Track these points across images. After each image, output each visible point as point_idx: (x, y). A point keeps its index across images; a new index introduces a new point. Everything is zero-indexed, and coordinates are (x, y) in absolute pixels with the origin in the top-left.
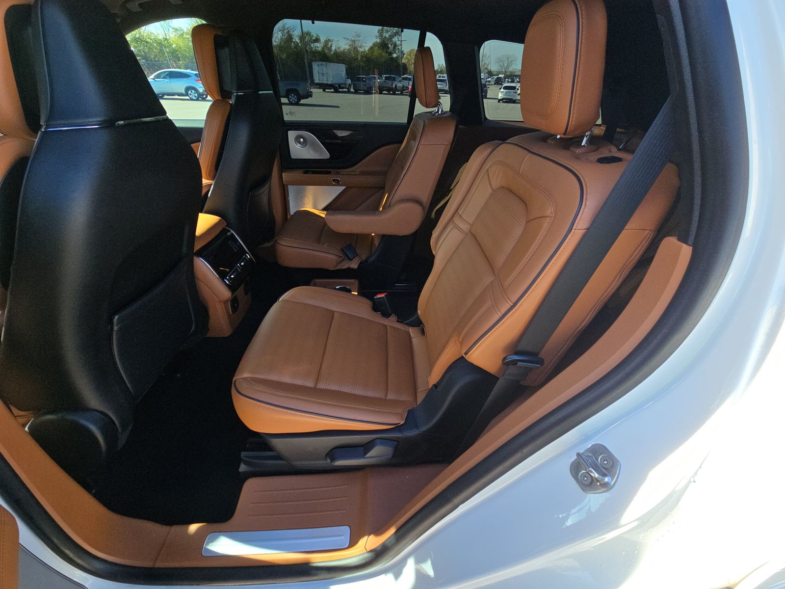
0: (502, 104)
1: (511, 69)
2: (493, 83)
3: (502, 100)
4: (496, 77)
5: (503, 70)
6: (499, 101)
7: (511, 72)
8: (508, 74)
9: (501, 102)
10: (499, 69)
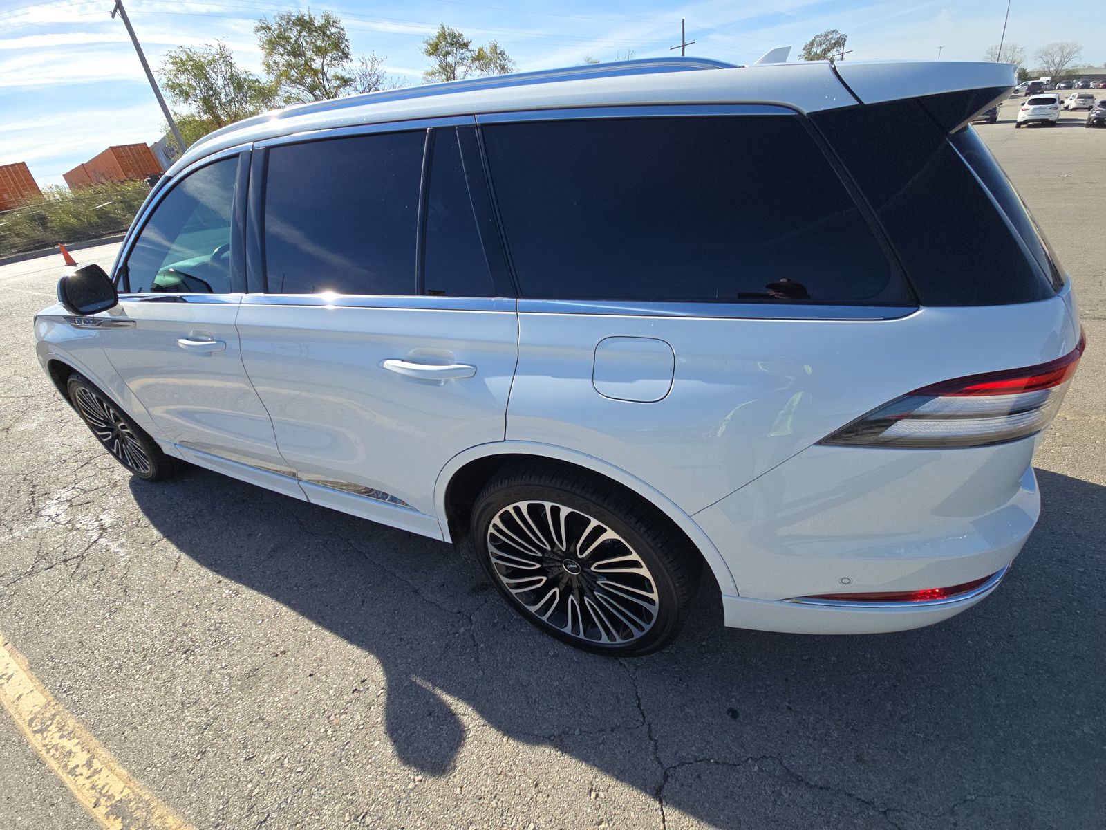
0: (1024, 130)
1: (1069, 66)
2: (1024, 93)
3: (1025, 122)
4: (1030, 83)
5: (1052, 69)
6: (1019, 125)
7: (1069, 71)
8: (1063, 74)
9: (1022, 126)
10: (1044, 67)
